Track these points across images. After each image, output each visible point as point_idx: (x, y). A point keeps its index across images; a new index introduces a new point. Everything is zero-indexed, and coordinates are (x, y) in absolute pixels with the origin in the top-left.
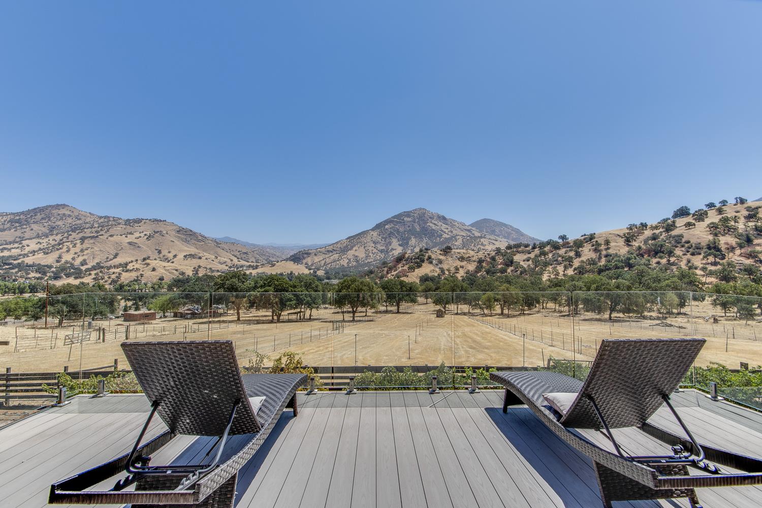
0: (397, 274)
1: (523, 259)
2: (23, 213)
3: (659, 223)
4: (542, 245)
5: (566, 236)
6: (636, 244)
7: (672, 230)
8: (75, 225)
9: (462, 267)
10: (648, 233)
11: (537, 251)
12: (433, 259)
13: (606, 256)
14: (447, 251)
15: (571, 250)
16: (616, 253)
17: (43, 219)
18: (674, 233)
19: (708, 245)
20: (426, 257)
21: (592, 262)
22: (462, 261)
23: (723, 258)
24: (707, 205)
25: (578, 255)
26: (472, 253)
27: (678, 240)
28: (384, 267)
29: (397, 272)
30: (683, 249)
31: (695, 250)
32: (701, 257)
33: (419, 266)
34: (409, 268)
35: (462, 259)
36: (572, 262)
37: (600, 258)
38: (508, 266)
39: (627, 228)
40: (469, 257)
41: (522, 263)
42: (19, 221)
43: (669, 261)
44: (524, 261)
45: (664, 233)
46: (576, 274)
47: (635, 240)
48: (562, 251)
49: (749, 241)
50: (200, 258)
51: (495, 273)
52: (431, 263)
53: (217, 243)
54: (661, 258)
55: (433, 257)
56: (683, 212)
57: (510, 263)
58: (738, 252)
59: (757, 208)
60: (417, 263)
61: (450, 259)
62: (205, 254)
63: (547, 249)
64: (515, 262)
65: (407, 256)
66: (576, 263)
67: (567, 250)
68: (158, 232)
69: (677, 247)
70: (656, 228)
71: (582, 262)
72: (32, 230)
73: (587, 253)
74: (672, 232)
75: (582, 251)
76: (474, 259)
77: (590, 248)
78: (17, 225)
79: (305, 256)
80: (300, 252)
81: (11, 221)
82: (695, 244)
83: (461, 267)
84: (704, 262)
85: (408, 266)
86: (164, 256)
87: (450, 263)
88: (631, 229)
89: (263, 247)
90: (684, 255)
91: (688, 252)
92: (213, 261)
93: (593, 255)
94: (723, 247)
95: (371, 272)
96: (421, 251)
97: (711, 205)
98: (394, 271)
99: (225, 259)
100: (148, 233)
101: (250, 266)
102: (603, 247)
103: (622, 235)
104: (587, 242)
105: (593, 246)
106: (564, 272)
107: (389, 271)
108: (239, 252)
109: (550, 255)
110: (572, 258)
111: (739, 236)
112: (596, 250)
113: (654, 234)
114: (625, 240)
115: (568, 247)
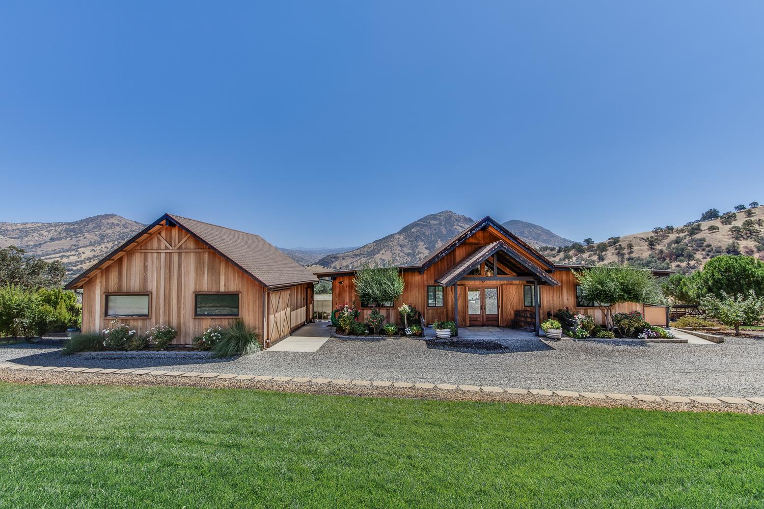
2: (76, 223)
3: (685, 226)
4: (567, 250)
5: (591, 240)
6: (659, 247)
7: (695, 234)
8: (123, 233)
10: (673, 237)
13: (629, 259)
15: (594, 254)
16: (639, 257)
17: (94, 228)
19: (727, 248)
24: (737, 208)
25: (601, 258)
27: (700, 244)
30: (704, 253)
31: (714, 253)
37: (622, 262)
39: (653, 232)
42: (73, 230)
45: (687, 237)
47: (658, 244)
48: (586, 255)
54: (681, 261)
56: (711, 215)
58: (757, 255)
63: (571, 253)
67: (591, 254)
69: (698, 250)
70: (682, 231)
72: (85, 238)
74: (695, 236)
75: (605, 254)
77: (613, 251)
78: (72, 234)
79: (334, 260)
80: (328, 256)
81: (67, 230)
82: (716, 247)
88: (656, 232)
90: (704, 258)
91: (708, 255)
94: (742, 251)
97: (740, 208)
102: (626, 251)
103: (645, 238)
104: (610, 246)
105: (616, 250)
109: (574, 259)
110: (594, 261)
111: (760, 240)
112: (620, 254)
113: (678, 237)
114: (649, 243)
115: (592, 251)
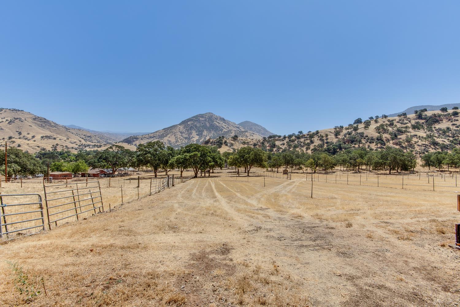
1: (280, 144)
3: (349, 126)
4: (290, 136)
5: (302, 132)
6: (340, 137)
7: (357, 130)
10: (345, 132)
11: (287, 140)
12: (228, 143)
13: (327, 143)
14: (235, 138)
15: (307, 139)
16: (332, 142)
18: (359, 131)
19: (377, 138)
20: (224, 141)
21: (321, 146)
22: (244, 145)
23: (385, 145)
24: (370, 118)
25: (312, 142)
26: (250, 140)
27: (362, 135)
30: (365, 140)
31: (371, 140)
32: (375, 144)
33: (220, 147)
35: (244, 143)
36: (310, 146)
37: (324, 144)
38: (273, 148)
39: (334, 128)
40: (248, 142)
41: (280, 146)
43: (359, 146)
44: (281, 145)
45: (353, 131)
46: (313, 152)
47: (340, 135)
48: (302, 140)
49: (396, 136)
50: (55, 139)
52: (227, 145)
53: (67, 129)
54: (355, 144)
55: (228, 141)
56: (359, 121)
57: (274, 146)
58: (391, 142)
59: (393, 120)
60: (218, 145)
61: (237, 143)
62: (58, 136)
63: (294, 138)
64: (277, 146)
65: (211, 140)
66: (312, 147)
68: (18, 118)
69: (362, 139)
70: (347, 129)
71: (315, 146)
73: (317, 142)
75: (313, 140)
76: (251, 143)
77: (317, 138)
79: (135, 140)
80: (131, 137)
82: (371, 137)
84: (376, 147)
86: (24, 136)
87: (238, 146)
88: (336, 129)
89: (101, 133)
90: (366, 143)
91: (368, 141)
92: (65, 141)
93: (320, 142)
94: (384, 139)
96: (220, 138)
97: (371, 118)
99: (75, 140)
100: (9, 119)
101: (95, 145)
102: (324, 138)
103: (332, 132)
104: (315, 135)
105: (319, 137)
106: (306, 151)
108: (84, 135)
109: (296, 142)
111: (391, 134)
112: (322, 140)
113: (348, 132)
114: (335, 135)
115: (305, 138)
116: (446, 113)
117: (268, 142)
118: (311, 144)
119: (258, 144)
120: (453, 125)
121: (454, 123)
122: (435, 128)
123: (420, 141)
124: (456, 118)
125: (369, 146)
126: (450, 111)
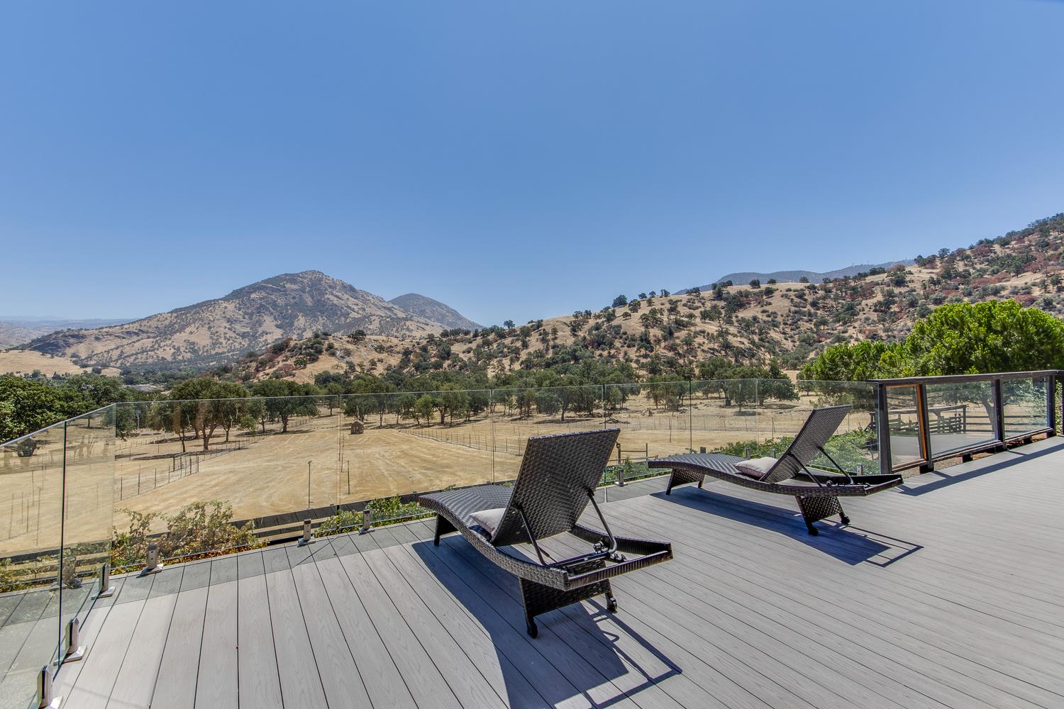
0: (275, 372)
1: (462, 350)
3: (602, 311)
4: (486, 333)
5: (512, 322)
6: (581, 334)
7: (612, 320)
9: (381, 361)
10: (592, 322)
11: (479, 340)
12: (336, 349)
13: (554, 347)
14: (358, 337)
15: (517, 340)
16: (563, 344)
18: (614, 323)
19: (641, 337)
20: (325, 346)
21: (540, 354)
22: (380, 352)
23: (652, 351)
24: (640, 296)
25: (525, 345)
26: (395, 341)
27: (617, 331)
28: (251, 362)
29: (275, 369)
30: (621, 340)
31: (630, 341)
32: (635, 349)
33: (314, 359)
34: (297, 363)
35: (380, 349)
36: (519, 355)
37: (547, 350)
38: (444, 358)
39: (574, 316)
40: (391, 347)
41: (461, 355)
43: (609, 353)
44: (464, 352)
45: (605, 323)
46: (522, 368)
47: (581, 331)
48: (508, 341)
49: (671, 333)
51: (427, 368)
52: (333, 354)
54: (603, 350)
55: (336, 345)
56: (620, 301)
57: (447, 355)
58: (663, 344)
59: (677, 301)
60: (310, 354)
61: (363, 349)
63: (491, 337)
64: (453, 354)
65: (292, 344)
66: (523, 355)
67: (513, 340)
69: (616, 338)
70: (598, 317)
71: (530, 354)
73: (535, 344)
74: (613, 322)
75: (529, 340)
76: (398, 349)
77: (537, 337)
79: (72, 340)
80: (57, 333)
82: (631, 335)
83: (379, 361)
84: (638, 354)
85: (294, 359)
87: (362, 356)
88: (576, 316)
90: (622, 346)
91: (625, 343)
93: (540, 346)
94: (652, 339)
95: (226, 370)
96: (316, 336)
97: (643, 296)
98: (270, 368)
102: (550, 337)
103: (568, 323)
104: (534, 330)
105: (540, 335)
106: (510, 366)
107: (260, 367)
109: (495, 345)
110: (517, 349)
111: (663, 328)
112: (544, 340)
113: (597, 323)
114: (571, 329)
115: (514, 336)
116: (756, 290)
117: (438, 345)
118: (523, 350)
119: (415, 352)
120: (764, 312)
121: (766, 308)
122: (737, 317)
123: (706, 342)
124: (769, 300)
125: (626, 354)
126: (763, 286)
